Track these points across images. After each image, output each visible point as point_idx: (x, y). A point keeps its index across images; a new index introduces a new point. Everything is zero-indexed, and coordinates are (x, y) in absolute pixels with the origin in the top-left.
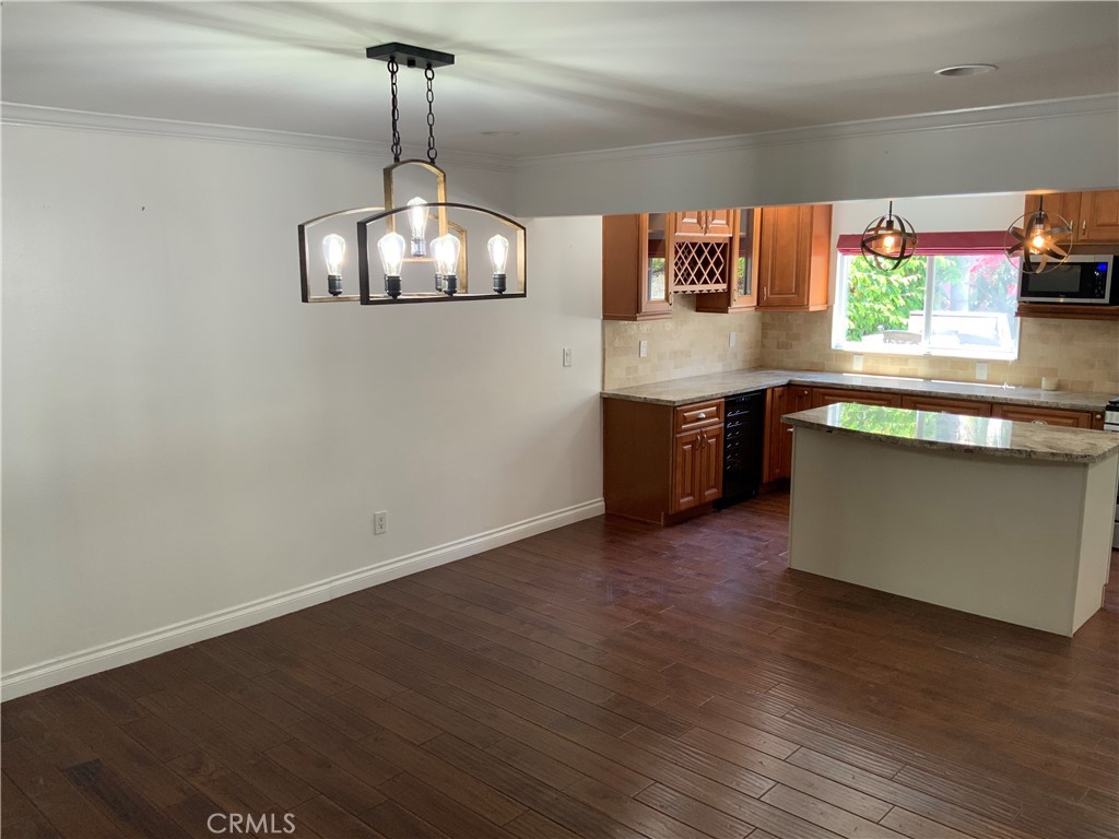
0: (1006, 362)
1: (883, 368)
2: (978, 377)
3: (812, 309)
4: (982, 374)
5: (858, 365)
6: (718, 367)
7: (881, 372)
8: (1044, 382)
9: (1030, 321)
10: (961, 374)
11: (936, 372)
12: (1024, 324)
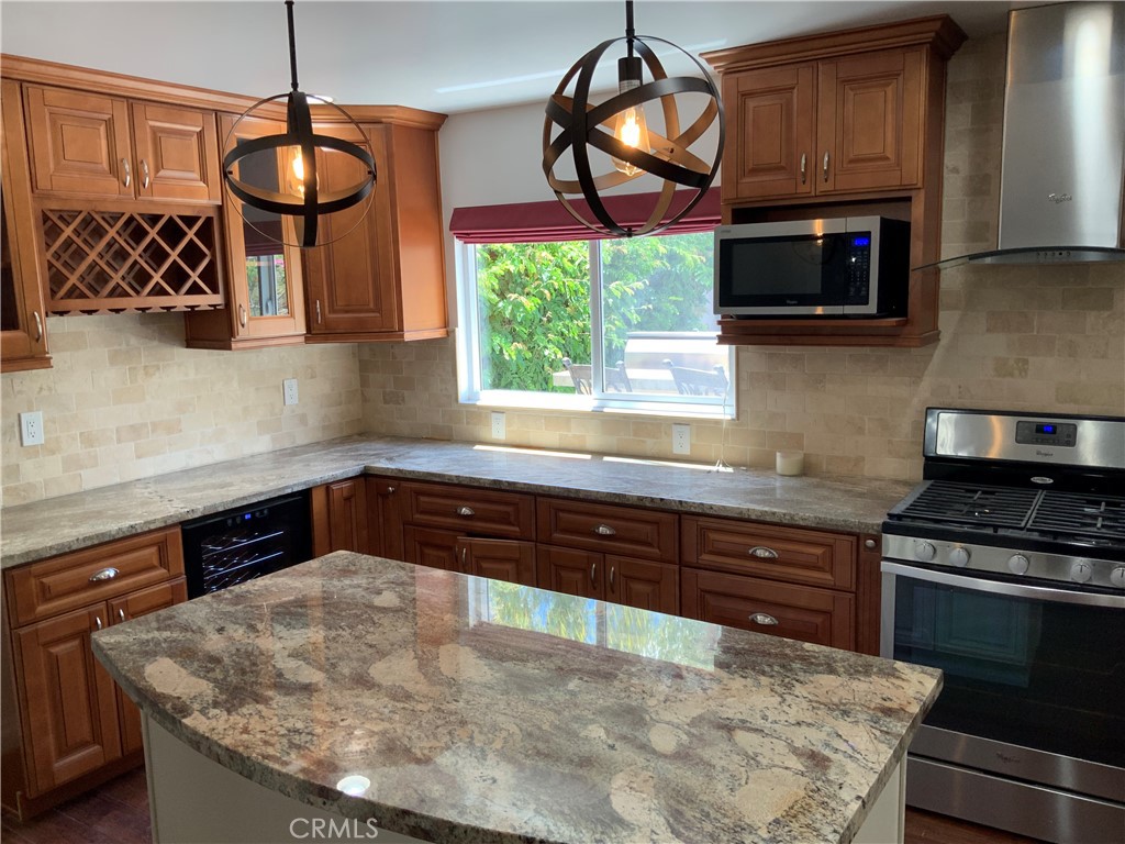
0: (717, 422)
1: (536, 436)
2: (677, 450)
3: (408, 337)
4: (682, 446)
5: (498, 430)
6: (263, 444)
7: (533, 442)
8: (780, 462)
9: (751, 351)
10: (650, 445)
11: (611, 442)
12: (742, 354)
